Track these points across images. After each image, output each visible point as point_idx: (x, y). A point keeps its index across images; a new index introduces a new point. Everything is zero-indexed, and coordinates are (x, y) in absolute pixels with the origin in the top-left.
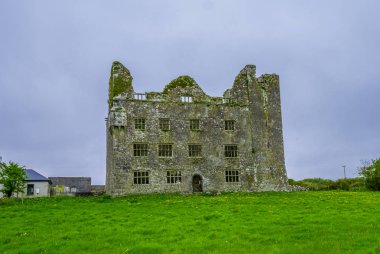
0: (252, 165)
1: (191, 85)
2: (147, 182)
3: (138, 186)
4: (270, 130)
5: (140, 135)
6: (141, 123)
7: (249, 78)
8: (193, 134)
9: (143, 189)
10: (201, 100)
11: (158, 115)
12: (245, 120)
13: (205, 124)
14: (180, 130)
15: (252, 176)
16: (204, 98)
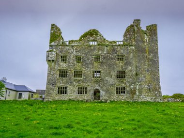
0: (135, 83)
1: (97, 34)
2: (66, 93)
3: (60, 95)
4: (150, 60)
5: (63, 65)
6: (64, 59)
7: (136, 28)
8: (95, 64)
9: (63, 97)
10: (102, 43)
11: (75, 53)
12: (131, 55)
13: (104, 58)
14: (88, 62)
15: (135, 90)
16: (105, 42)
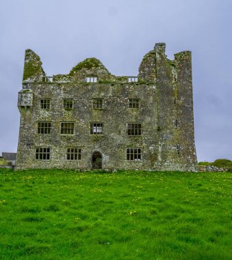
0: (156, 143)
1: (97, 66)
2: (48, 158)
3: (39, 161)
4: (179, 107)
5: (45, 114)
6: (45, 104)
7: (158, 56)
8: (95, 113)
9: (43, 164)
10: (106, 80)
11: (63, 95)
12: (151, 98)
13: (108, 103)
14: (83, 109)
15: (156, 154)
16: (109, 78)
